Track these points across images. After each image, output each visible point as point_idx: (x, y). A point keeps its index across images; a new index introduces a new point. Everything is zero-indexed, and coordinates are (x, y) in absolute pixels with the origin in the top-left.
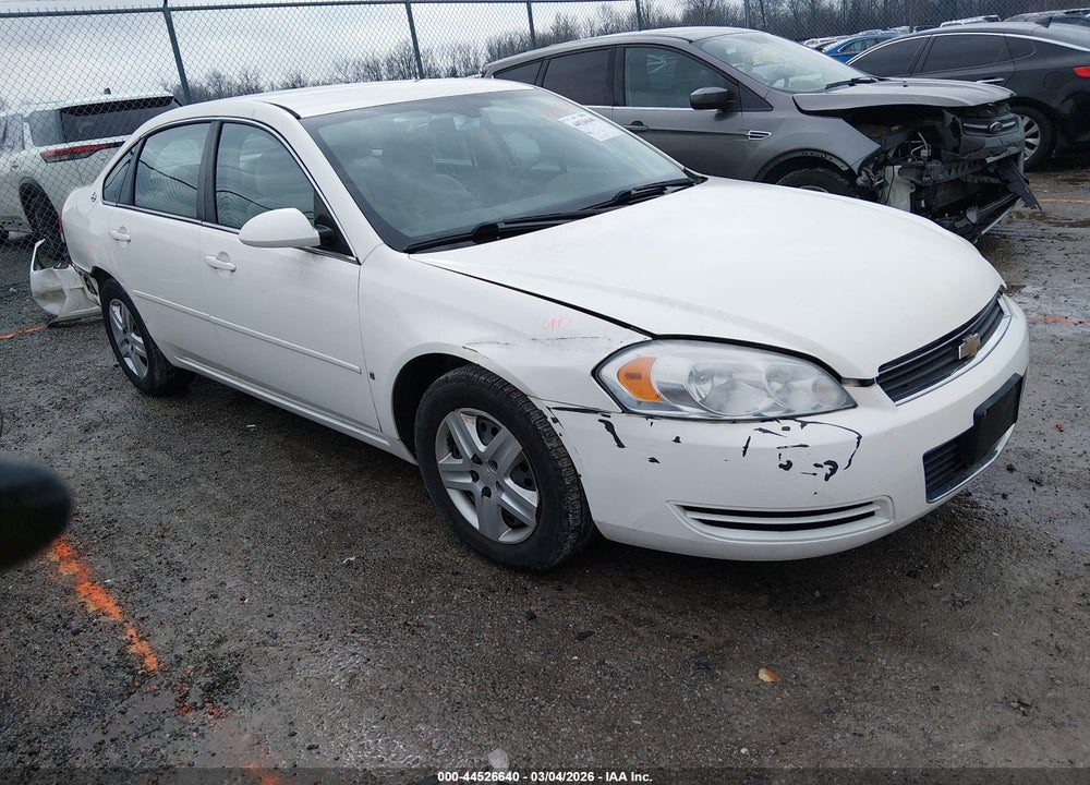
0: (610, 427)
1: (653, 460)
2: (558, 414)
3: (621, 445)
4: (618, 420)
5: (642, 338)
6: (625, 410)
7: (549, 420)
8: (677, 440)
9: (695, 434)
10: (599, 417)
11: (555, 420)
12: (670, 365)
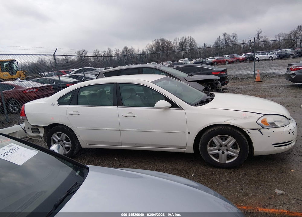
0: (260, 132)
1: (269, 136)
2: (249, 131)
3: (263, 134)
4: (262, 130)
5: (263, 115)
6: (263, 128)
7: (247, 133)
8: (273, 132)
9: (276, 130)
10: (258, 130)
11: (249, 132)
12: (269, 119)
